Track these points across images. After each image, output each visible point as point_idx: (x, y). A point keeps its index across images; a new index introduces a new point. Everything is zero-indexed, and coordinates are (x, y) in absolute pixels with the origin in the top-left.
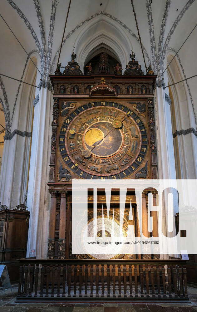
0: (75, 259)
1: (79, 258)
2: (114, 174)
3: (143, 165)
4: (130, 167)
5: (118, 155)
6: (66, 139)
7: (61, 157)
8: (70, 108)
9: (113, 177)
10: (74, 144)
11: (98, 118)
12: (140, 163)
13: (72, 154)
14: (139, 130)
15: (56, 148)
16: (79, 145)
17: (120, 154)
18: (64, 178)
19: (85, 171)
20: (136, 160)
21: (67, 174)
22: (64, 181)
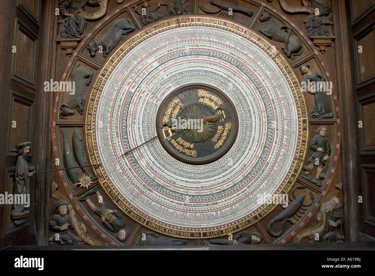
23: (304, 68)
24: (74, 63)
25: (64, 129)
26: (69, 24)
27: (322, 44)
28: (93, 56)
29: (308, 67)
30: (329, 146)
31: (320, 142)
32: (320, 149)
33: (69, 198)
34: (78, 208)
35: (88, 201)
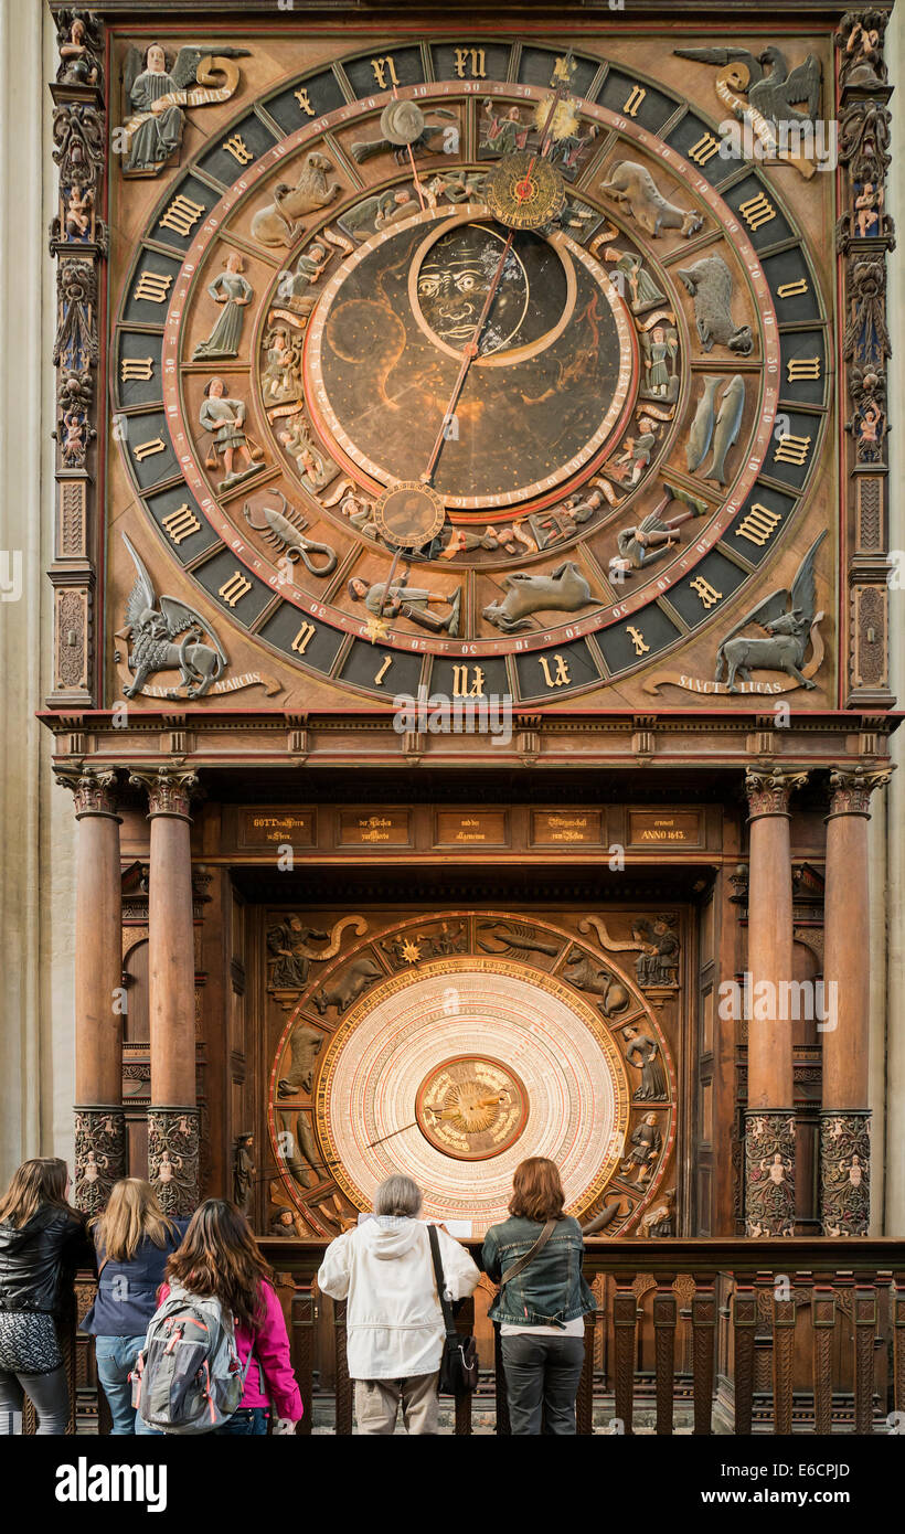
0: (280, 1234)
1: (303, 1232)
2: (551, 639)
3: (787, 568)
4: (681, 585)
5: (586, 489)
6: (169, 365)
7: (139, 507)
8: (198, 96)
9: (543, 661)
10: (233, 408)
11: (425, 182)
12: (757, 553)
13: (226, 488)
14: (762, 289)
15: (93, 438)
16: (276, 412)
17: (606, 486)
18: (168, 675)
19: (333, 620)
20: (729, 534)
21: (192, 640)
22: (171, 698)
23: (628, 1031)
24: (295, 1023)
25: (284, 1113)
26: (286, 967)
27: (657, 998)
28: (321, 1014)
29: (636, 1030)
30: (660, 1138)
31: (646, 1132)
32: (644, 1143)
33: (294, 1203)
34: (308, 1215)
35: (320, 1206)
